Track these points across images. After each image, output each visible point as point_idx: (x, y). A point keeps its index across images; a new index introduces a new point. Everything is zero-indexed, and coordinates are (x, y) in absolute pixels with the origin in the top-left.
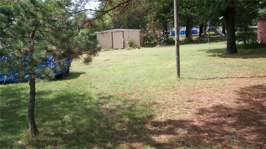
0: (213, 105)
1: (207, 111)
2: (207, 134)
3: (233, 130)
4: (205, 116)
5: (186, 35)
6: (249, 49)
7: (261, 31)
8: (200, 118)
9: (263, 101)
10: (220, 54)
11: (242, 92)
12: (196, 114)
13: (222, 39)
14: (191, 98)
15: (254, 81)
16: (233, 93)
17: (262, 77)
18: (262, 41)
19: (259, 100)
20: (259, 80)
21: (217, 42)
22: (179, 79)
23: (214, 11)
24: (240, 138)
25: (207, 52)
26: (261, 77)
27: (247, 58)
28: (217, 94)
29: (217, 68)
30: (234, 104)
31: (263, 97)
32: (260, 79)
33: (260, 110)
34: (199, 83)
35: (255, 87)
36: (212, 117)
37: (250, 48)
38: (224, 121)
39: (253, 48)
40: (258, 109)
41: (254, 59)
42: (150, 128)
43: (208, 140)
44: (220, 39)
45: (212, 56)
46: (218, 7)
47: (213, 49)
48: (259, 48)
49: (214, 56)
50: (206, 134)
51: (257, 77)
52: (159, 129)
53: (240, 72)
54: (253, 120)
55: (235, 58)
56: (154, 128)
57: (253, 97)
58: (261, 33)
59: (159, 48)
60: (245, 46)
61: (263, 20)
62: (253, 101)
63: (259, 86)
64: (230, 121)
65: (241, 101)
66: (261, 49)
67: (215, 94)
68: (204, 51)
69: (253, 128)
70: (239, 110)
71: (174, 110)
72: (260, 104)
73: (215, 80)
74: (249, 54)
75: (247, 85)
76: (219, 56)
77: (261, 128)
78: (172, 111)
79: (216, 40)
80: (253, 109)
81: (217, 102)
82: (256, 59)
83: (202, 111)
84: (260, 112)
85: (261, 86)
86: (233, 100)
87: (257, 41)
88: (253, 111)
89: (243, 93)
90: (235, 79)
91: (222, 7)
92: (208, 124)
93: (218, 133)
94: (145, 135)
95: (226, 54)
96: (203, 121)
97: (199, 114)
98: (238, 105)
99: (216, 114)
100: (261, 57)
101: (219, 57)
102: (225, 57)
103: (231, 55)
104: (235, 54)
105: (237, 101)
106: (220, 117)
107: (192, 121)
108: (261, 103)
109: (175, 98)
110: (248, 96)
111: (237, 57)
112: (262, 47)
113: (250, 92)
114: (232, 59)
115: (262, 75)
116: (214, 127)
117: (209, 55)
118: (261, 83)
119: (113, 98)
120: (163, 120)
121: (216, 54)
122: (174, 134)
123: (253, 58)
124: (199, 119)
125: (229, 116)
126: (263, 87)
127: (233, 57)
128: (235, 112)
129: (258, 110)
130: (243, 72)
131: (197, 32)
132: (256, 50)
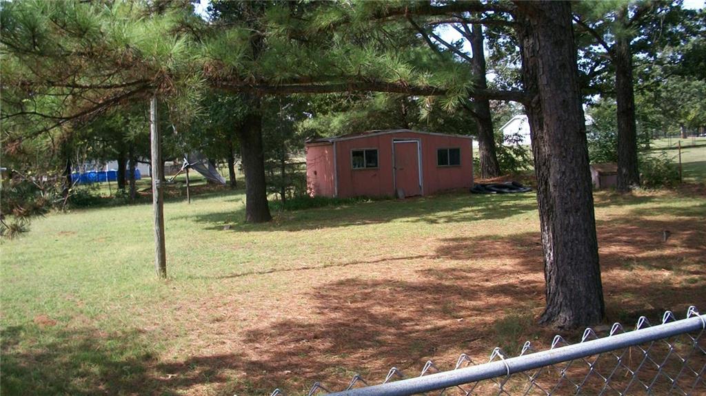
0: (272, 322)
1: (266, 335)
2: (289, 372)
3: (335, 358)
4: (265, 343)
5: (119, 183)
6: (293, 210)
7: (314, 170)
8: (257, 348)
9: (368, 307)
10: (231, 224)
11: (320, 294)
12: (244, 341)
13: (212, 192)
14: (217, 315)
15: (336, 273)
16: (302, 298)
17: (347, 264)
18: (318, 191)
19: (359, 305)
20: (344, 271)
21: (206, 197)
22: (166, 280)
23: (216, 122)
24: (356, 369)
25: (197, 221)
26: (345, 265)
27: (299, 230)
28: (268, 303)
29: (241, 253)
30: (314, 316)
31: (366, 299)
32: (345, 269)
33: (370, 322)
34: (215, 285)
35: (341, 283)
36: (282, 343)
37: (296, 208)
38: (310, 347)
39: (304, 208)
40: (365, 321)
41: (314, 231)
42: (161, 377)
43: (296, 380)
44: (209, 191)
45: (213, 229)
46: (226, 114)
47: (206, 213)
48: (316, 207)
49: (221, 228)
50: (286, 372)
51: (338, 265)
52: (182, 376)
53: (298, 258)
54: (365, 339)
55: (271, 231)
56: (170, 376)
57: (346, 302)
58: (315, 173)
59: (59, 215)
60: (285, 204)
61: (320, 144)
62: (350, 308)
63: (348, 280)
64: (321, 345)
65: (326, 310)
66: (321, 209)
67: (265, 303)
68: (189, 220)
69: (370, 351)
70: (329, 326)
71: (191, 340)
72: (365, 312)
73: (249, 277)
74: (299, 220)
75: (324, 282)
76: (231, 227)
77: (384, 348)
78: (189, 343)
79: (198, 193)
80: (355, 321)
81: (276, 317)
82: (319, 231)
83: (254, 337)
84: (370, 325)
85: (353, 280)
86: (310, 311)
87: (308, 191)
88: (358, 324)
89: (323, 297)
90: (292, 273)
91: (237, 113)
92: (280, 355)
93: (307, 367)
94: (158, 390)
95: (245, 222)
96: (267, 351)
97: (251, 341)
98: (322, 317)
99: (286, 337)
100: (328, 227)
101: (233, 231)
102: (247, 230)
103: (258, 225)
104: (267, 223)
105: (318, 311)
106: (298, 341)
107: (243, 355)
108: (366, 309)
109: (180, 318)
110: (336, 301)
111: (273, 228)
112: (322, 205)
113: (335, 294)
114: (265, 232)
115: (345, 260)
116: (295, 359)
117: (205, 227)
118: (350, 277)
119: (25, 331)
120: (181, 360)
121: (221, 223)
122: (221, 380)
123: (312, 228)
124: (256, 350)
125: (316, 337)
126: (357, 283)
127: (265, 229)
128: (324, 329)
129: (367, 323)
130: (302, 258)
131: (140, 175)
132: (311, 212)
